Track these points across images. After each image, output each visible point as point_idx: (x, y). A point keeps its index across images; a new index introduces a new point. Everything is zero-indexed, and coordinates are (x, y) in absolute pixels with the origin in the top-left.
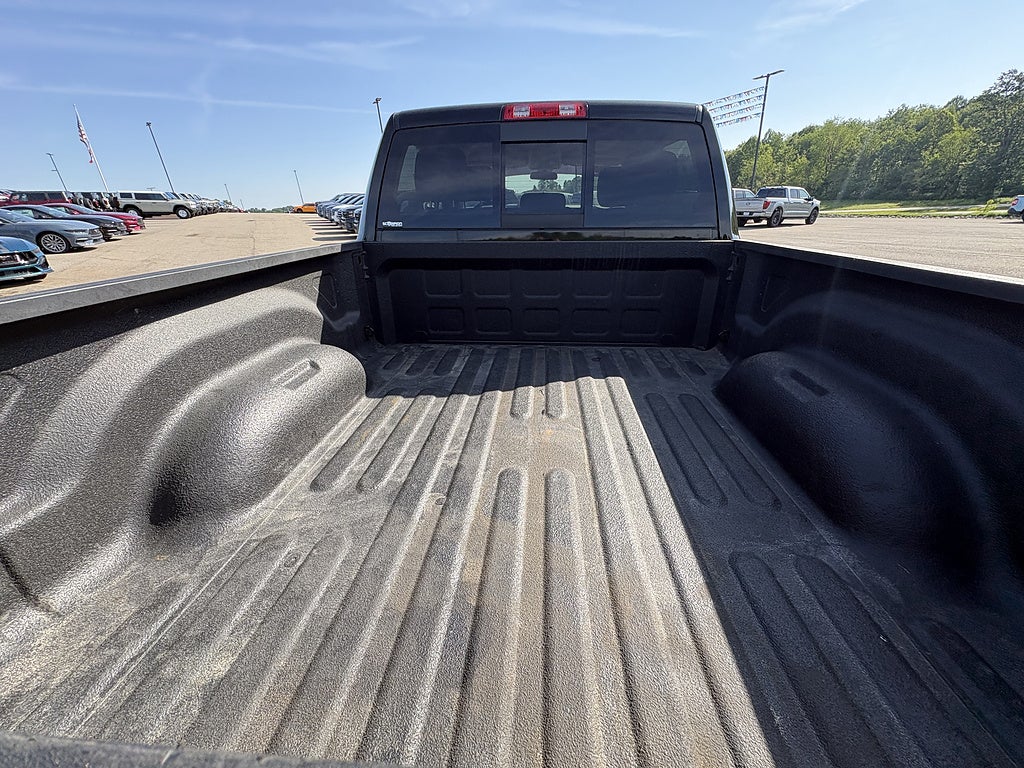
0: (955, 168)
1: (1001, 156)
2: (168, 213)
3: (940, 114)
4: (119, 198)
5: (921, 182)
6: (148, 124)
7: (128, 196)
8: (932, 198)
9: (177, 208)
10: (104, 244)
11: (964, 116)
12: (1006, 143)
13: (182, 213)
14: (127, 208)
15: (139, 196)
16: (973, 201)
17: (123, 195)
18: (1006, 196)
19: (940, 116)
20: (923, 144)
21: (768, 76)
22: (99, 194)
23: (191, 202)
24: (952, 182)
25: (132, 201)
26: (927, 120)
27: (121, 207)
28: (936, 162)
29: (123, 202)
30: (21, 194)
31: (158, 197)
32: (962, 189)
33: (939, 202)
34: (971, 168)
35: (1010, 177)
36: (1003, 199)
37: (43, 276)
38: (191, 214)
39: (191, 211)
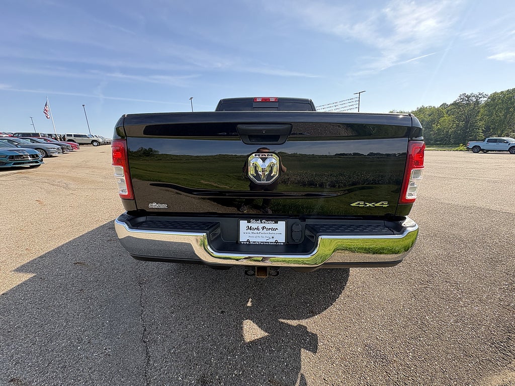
0: (448, 132)
1: (466, 127)
2: (88, 144)
3: (438, 109)
4: (66, 136)
5: (434, 138)
6: (83, 106)
7: (71, 135)
8: (440, 144)
9: (93, 141)
10: (61, 155)
11: (448, 111)
12: (467, 122)
13: (95, 144)
17: (68, 135)
19: (438, 111)
20: (433, 121)
21: (360, 93)
22: (55, 135)
23: (100, 139)
24: (447, 137)
25: (73, 138)
26: (433, 112)
27: (67, 140)
28: (439, 129)
30: (19, 134)
31: (85, 136)
32: (452, 141)
34: (455, 132)
37: (39, 165)
38: (99, 144)
39: (99, 143)
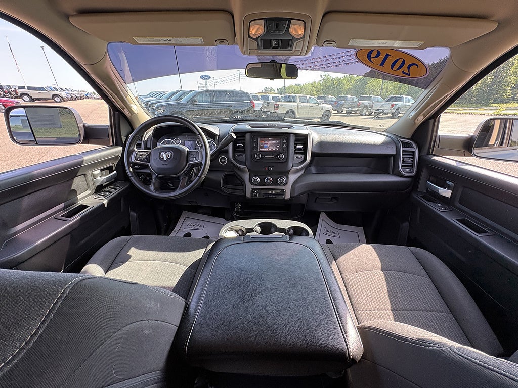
2: (48, 99)
4: (17, 89)
7: (23, 88)
9: (54, 96)
13: (57, 99)
14: (23, 95)
15: (29, 88)
16: (479, 105)
18: (495, 103)
23: (63, 93)
25: (26, 91)
27: (19, 94)
29: (20, 92)
31: (42, 89)
33: (463, 105)
35: (497, 94)
36: (494, 105)
38: (63, 100)
39: (63, 98)
